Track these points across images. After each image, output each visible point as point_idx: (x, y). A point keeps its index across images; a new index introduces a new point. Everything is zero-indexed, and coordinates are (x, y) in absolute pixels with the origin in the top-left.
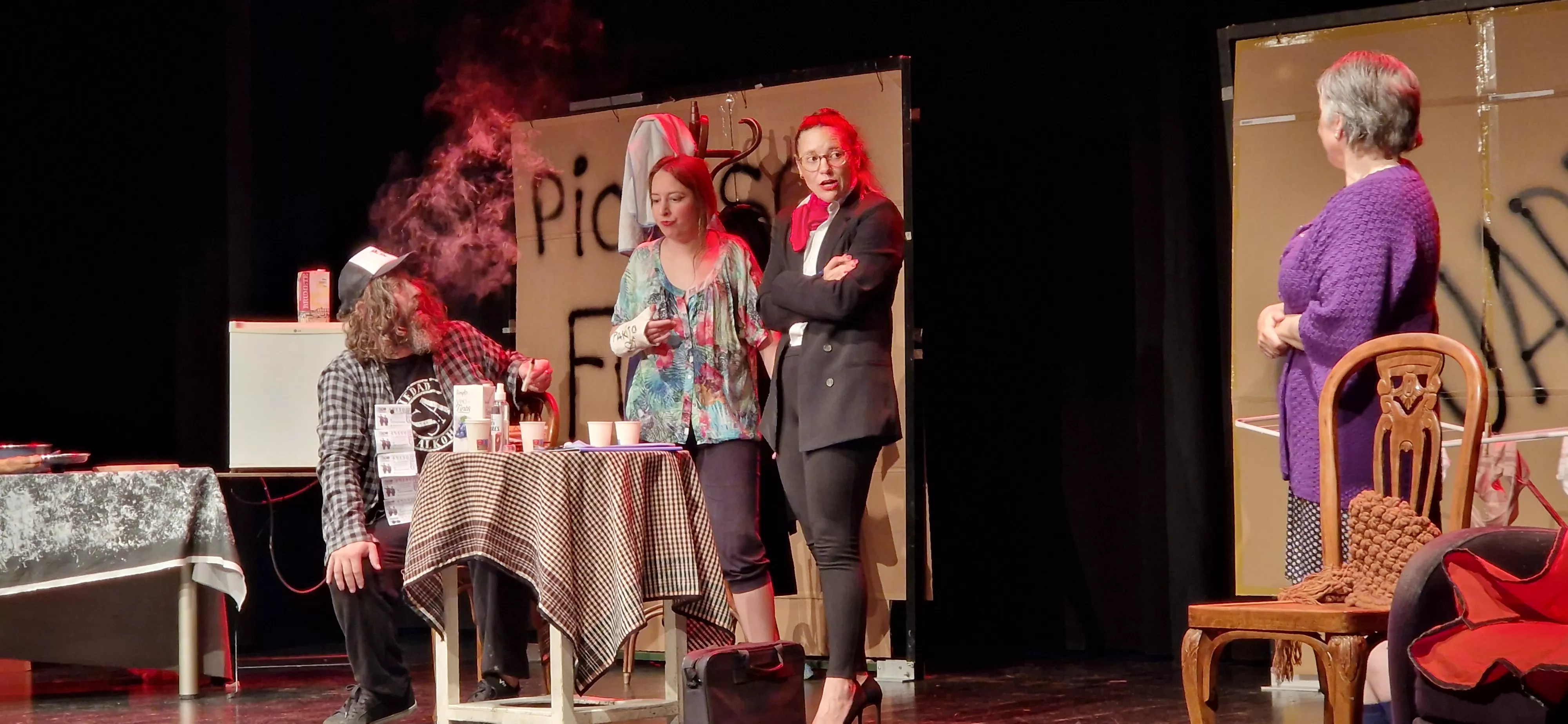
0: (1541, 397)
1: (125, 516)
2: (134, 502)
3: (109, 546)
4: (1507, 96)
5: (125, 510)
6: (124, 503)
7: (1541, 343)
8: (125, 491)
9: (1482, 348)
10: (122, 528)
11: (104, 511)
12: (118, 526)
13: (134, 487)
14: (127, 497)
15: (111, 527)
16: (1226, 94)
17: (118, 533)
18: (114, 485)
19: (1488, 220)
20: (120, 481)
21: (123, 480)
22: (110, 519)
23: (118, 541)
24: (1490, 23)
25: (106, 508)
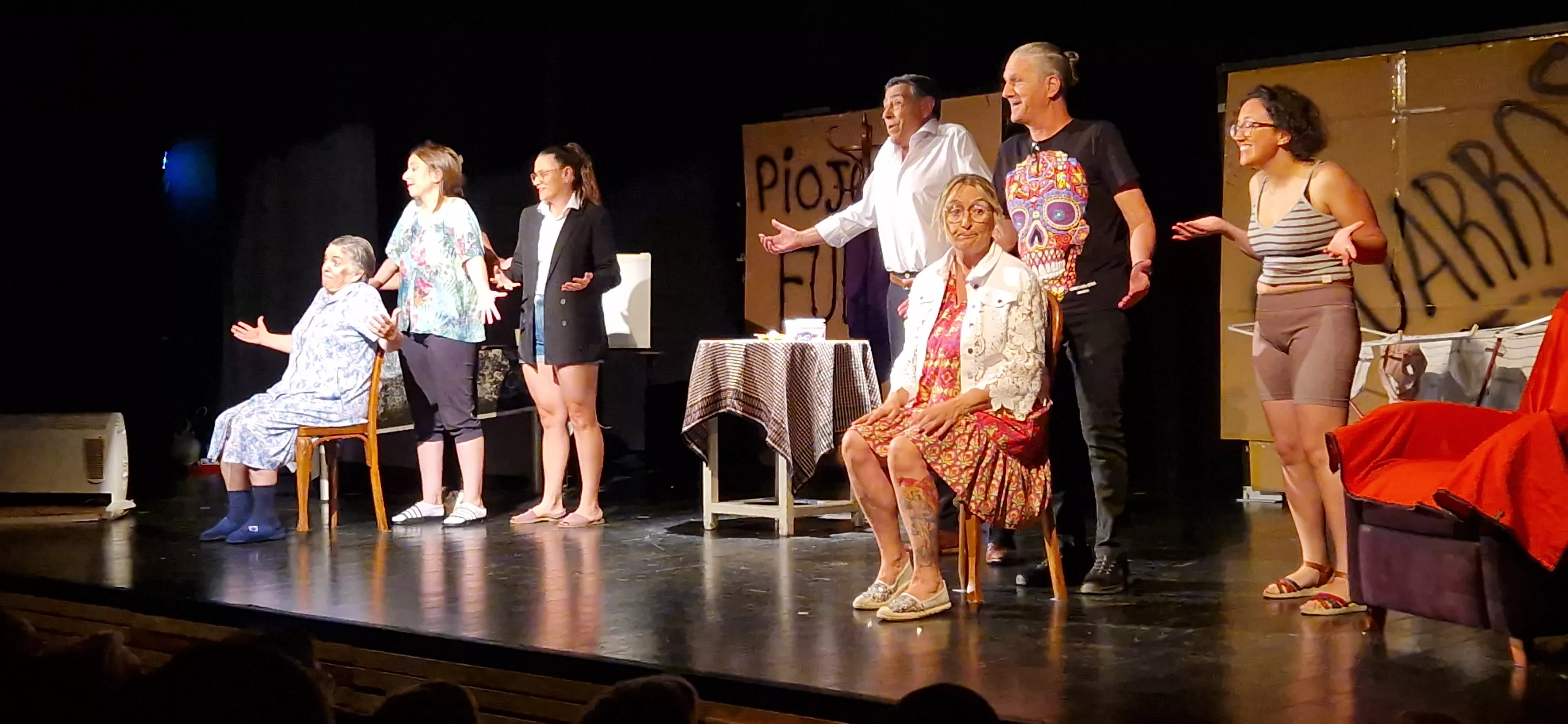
0: (1431, 312)
1: (496, 378)
2: (502, 369)
3: (486, 397)
4: (1413, 111)
5: (495, 374)
6: (497, 370)
7: (1432, 275)
8: (497, 361)
9: (1392, 279)
10: (494, 386)
11: (483, 375)
12: (492, 384)
13: (502, 360)
14: (497, 366)
15: (488, 385)
16: (1221, 108)
17: (492, 389)
18: (489, 358)
19: (1398, 194)
20: (493, 356)
21: (495, 355)
22: (487, 379)
23: (491, 394)
24: (1402, 61)
25: (485, 373)
